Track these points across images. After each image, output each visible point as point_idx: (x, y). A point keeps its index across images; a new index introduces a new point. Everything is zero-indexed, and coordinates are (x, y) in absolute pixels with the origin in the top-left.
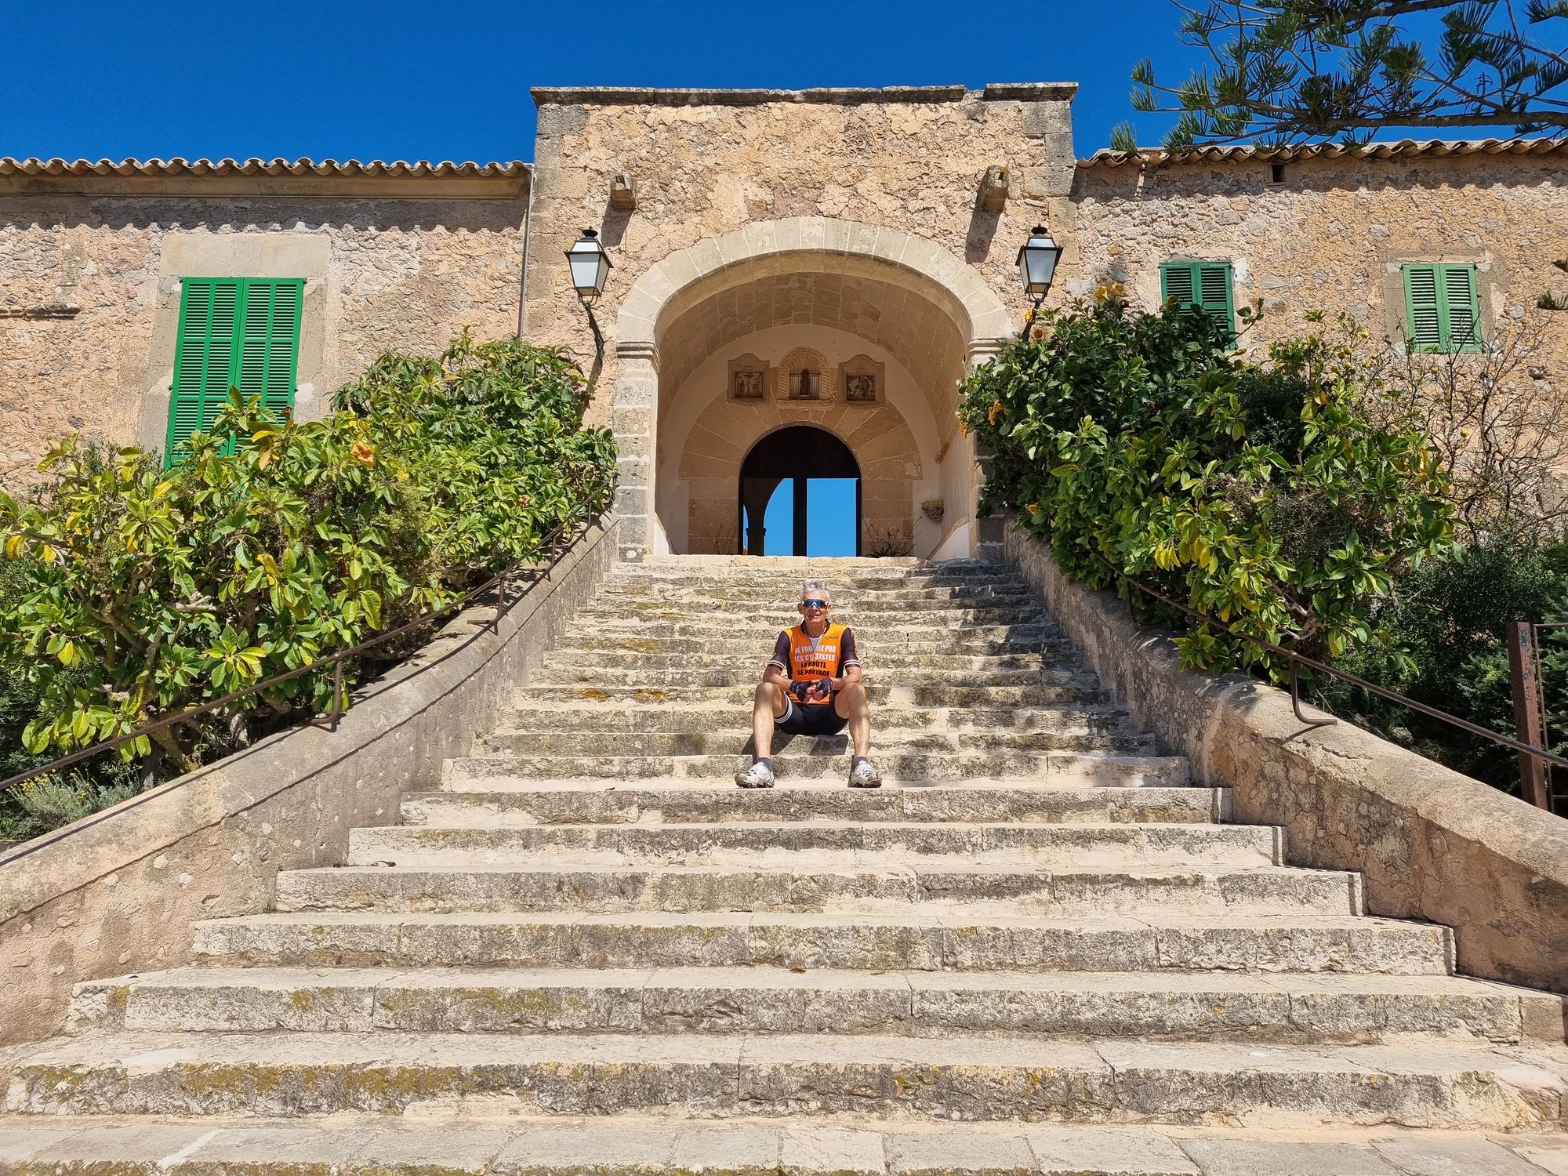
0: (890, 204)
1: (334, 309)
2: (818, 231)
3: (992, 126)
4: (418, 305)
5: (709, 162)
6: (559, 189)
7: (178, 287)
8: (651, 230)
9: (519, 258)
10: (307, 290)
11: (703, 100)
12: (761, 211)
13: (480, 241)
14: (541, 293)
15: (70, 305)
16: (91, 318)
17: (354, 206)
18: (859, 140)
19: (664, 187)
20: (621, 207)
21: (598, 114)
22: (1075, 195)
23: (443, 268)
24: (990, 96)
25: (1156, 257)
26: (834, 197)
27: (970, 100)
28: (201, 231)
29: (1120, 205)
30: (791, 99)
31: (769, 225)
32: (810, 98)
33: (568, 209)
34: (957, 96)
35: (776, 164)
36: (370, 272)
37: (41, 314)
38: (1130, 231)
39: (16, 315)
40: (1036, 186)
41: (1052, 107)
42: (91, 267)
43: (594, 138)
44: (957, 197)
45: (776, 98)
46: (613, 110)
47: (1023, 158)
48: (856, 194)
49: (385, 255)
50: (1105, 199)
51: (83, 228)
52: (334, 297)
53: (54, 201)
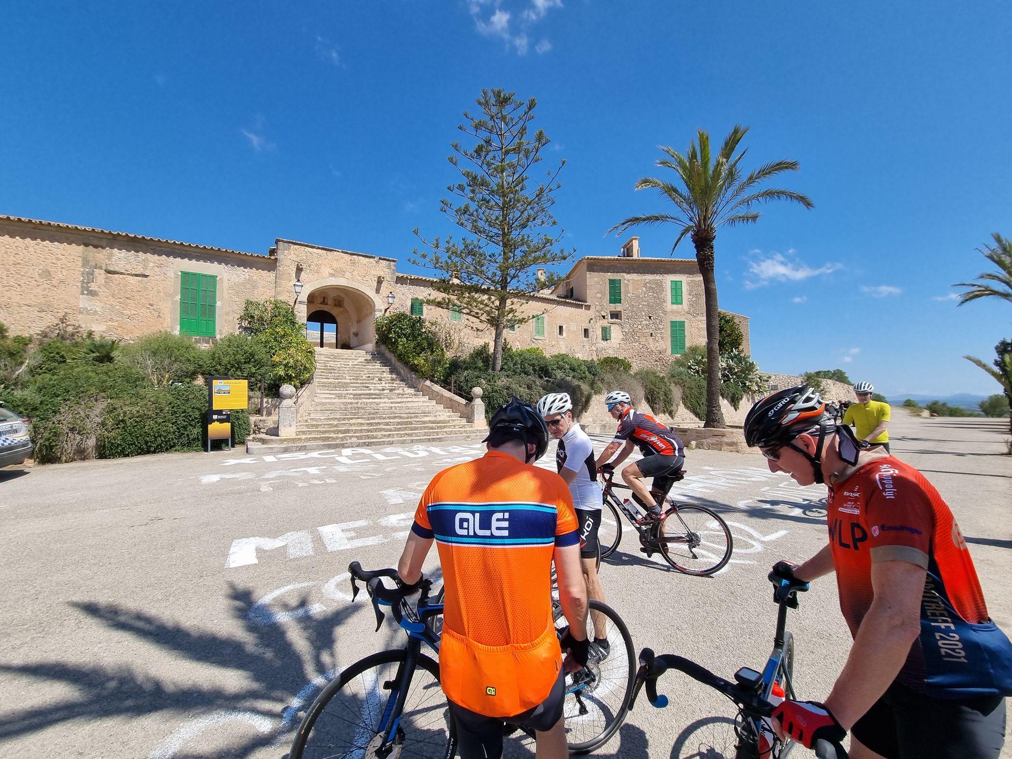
0: (360, 278)
1: (226, 284)
2: (344, 282)
3: (381, 265)
4: (248, 286)
5: (320, 262)
6: (283, 263)
7: (180, 273)
8: (306, 276)
9: (274, 278)
10: (218, 279)
11: (319, 248)
12: (332, 275)
13: (264, 273)
14: (280, 287)
15: (147, 274)
16: (152, 278)
17: (229, 259)
18: (354, 263)
19: (309, 266)
20: (299, 270)
21: (293, 247)
22: (397, 283)
23: (255, 278)
24: (380, 259)
25: (410, 297)
26: (348, 275)
27: (376, 259)
28: (186, 259)
29: (404, 286)
30: (339, 251)
31: (333, 278)
32: (343, 252)
33: (286, 268)
34: (374, 258)
35: (335, 266)
36: (235, 276)
37: (137, 275)
38: (406, 291)
39: (128, 274)
40: (389, 279)
41: (392, 263)
42: (152, 264)
43: (292, 252)
44: (373, 279)
45: (335, 251)
46: (296, 246)
47: (386, 273)
48: (352, 275)
49: (239, 273)
50: (402, 284)
51: (148, 254)
52: (225, 281)
53: (138, 244)
